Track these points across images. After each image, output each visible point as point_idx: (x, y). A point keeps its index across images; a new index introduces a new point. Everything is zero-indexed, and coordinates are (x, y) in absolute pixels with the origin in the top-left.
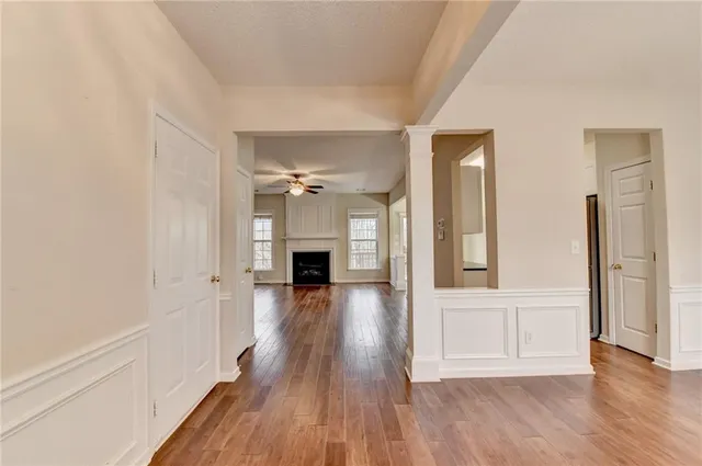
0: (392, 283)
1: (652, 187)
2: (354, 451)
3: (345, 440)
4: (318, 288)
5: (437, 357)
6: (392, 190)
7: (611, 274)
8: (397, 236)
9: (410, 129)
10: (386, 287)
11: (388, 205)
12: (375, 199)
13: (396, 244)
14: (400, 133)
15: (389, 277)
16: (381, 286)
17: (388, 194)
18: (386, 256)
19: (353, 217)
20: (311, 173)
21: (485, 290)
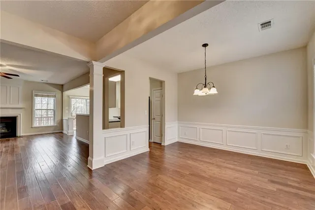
0: (65, 132)
1: (162, 96)
2: (77, 201)
3: (70, 200)
4: (9, 140)
5: (103, 157)
6: (66, 84)
7: (152, 121)
8: (67, 108)
9: (94, 62)
10: (61, 134)
11: (62, 92)
12: (54, 87)
13: (67, 111)
14: (88, 62)
15: (62, 129)
16: (57, 134)
17: (62, 85)
18: (60, 118)
19: (37, 96)
20: (8, 65)
21: (120, 128)
